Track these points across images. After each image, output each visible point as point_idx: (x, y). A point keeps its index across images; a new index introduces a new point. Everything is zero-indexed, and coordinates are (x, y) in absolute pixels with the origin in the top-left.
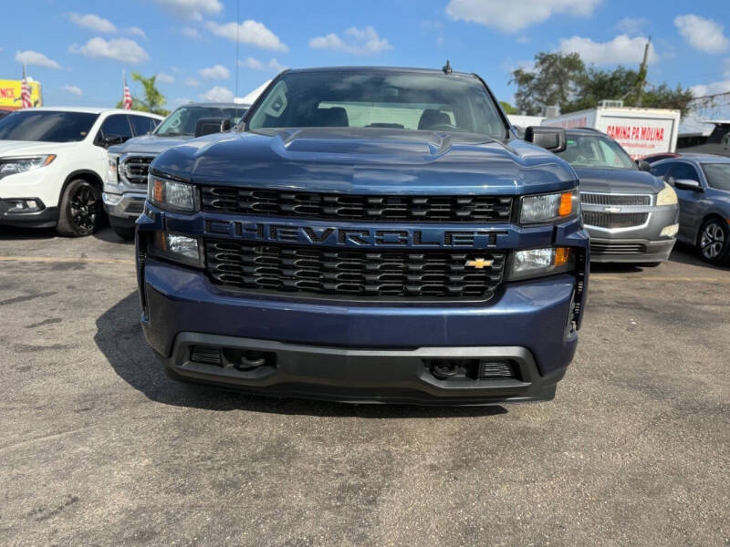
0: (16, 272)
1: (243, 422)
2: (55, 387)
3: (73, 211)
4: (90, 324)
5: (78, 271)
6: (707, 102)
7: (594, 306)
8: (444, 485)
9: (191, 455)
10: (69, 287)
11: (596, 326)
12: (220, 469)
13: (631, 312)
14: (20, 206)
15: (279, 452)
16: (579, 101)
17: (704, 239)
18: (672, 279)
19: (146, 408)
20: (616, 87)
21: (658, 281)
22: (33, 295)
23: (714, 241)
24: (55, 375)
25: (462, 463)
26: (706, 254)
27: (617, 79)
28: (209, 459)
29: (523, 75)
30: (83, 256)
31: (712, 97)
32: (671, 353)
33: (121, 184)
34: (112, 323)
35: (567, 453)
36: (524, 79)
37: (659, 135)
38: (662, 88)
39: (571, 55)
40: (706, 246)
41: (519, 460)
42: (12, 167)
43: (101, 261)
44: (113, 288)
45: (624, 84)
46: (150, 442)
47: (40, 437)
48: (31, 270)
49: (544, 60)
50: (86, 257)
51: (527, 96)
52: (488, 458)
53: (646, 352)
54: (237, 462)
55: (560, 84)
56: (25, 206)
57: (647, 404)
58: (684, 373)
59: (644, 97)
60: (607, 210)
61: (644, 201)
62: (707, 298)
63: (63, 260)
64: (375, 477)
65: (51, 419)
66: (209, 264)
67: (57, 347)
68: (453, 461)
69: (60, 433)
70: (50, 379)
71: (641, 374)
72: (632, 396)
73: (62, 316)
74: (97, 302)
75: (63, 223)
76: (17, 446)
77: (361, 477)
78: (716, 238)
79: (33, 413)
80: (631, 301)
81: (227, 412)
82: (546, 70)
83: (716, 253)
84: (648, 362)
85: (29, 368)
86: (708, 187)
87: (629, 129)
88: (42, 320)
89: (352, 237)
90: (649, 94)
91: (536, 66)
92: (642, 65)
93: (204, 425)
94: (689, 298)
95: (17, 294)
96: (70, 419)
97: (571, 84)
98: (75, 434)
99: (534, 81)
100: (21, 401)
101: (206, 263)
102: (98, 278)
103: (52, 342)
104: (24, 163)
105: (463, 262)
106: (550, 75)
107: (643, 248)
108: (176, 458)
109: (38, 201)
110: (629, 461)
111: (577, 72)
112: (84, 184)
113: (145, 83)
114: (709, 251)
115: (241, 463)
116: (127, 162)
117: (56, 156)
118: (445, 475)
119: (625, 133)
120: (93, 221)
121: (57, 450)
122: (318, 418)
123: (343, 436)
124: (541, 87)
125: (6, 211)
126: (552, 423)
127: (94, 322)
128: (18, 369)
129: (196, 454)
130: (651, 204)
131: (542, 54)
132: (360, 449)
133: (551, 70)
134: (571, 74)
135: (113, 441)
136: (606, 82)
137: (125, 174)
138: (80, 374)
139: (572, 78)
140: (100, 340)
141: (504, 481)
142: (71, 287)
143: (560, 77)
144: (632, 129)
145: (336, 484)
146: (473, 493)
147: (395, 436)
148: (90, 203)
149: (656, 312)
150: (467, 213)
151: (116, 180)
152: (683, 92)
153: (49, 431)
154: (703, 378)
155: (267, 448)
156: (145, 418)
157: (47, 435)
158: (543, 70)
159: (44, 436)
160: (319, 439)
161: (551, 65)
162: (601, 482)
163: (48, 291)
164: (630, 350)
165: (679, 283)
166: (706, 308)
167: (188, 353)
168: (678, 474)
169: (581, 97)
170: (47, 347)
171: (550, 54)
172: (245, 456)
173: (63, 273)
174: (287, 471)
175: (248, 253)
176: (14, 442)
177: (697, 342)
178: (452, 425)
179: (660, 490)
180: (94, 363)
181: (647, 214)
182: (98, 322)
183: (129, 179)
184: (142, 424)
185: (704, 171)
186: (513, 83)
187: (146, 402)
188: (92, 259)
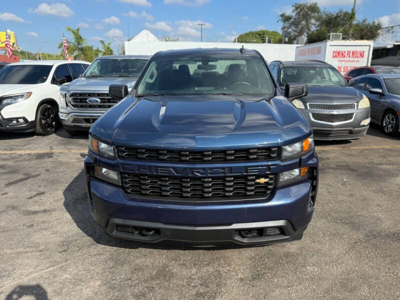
0: (17, 161)
1: (145, 256)
2: (47, 237)
3: (43, 122)
4: (60, 195)
5: (50, 159)
6: (389, 30)
7: (324, 169)
8: (247, 290)
9: (121, 278)
10: (46, 171)
11: (325, 183)
12: (135, 285)
13: (344, 172)
14: (15, 122)
15: (163, 274)
16: (318, 30)
17: (385, 122)
18: (367, 148)
19: (95, 248)
20: (338, 22)
21: (359, 149)
22: (28, 177)
23: (390, 123)
24: (46, 229)
25: (256, 277)
26: (386, 130)
27: (339, 17)
28: (130, 280)
29: (286, 17)
30: (51, 148)
31: (392, 27)
32: (364, 199)
33: (68, 108)
34: (72, 193)
35: (308, 268)
36: (286, 19)
37: (362, 55)
38: (364, 21)
39: (313, 4)
40: (386, 126)
41: (285, 273)
42: (9, 101)
43: (61, 151)
44: (70, 170)
45: (343, 19)
46: (99, 270)
47: (44, 269)
48: (25, 160)
49: (298, 7)
50: (53, 149)
51: (288, 29)
52: (269, 273)
53: (351, 199)
54: (144, 281)
55: (307, 21)
56: (18, 122)
57: (351, 234)
58: (370, 213)
59: (354, 28)
60: (331, 113)
61: (352, 107)
62: (385, 160)
63: (41, 152)
64: (213, 287)
65: (48, 258)
66: (124, 184)
67: (45, 211)
68: (252, 275)
69: (54, 266)
70: (44, 232)
71: (348, 214)
72: (343, 229)
73: (45, 190)
74: (62, 180)
75: (38, 129)
76: (33, 275)
77: (206, 287)
78: (391, 122)
79: (38, 254)
80: (344, 164)
81: (137, 250)
82: (298, 14)
83: (391, 130)
84: (352, 206)
85: (32, 225)
86: (388, 93)
87: (345, 52)
88: (35, 193)
89: (197, 172)
90: (357, 25)
91: (293, 11)
92: (353, 10)
93: (125, 259)
94: (375, 161)
95: (20, 177)
96: (57, 257)
97: (313, 21)
98: (61, 267)
99: (292, 20)
100: (31, 247)
101: (122, 183)
102: (61, 163)
103: (42, 208)
104: (15, 98)
105: (254, 180)
106: (301, 17)
107: (351, 132)
108: (113, 280)
109: (24, 118)
110: (340, 271)
111: (316, 14)
112: (48, 107)
113: (73, 32)
114: (387, 128)
115: (146, 281)
116: (71, 96)
117: (31, 93)
118: (248, 284)
119: (342, 54)
120: (54, 126)
121: (53, 277)
122: (182, 252)
123: (196, 262)
124: (296, 23)
125: (8, 125)
126: (301, 248)
127: (62, 193)
128: (26, 226)
129: (123, 277)
130: (356, 108)
131: (296, 4)
132: (205, 270)
133: (302, 13)
134: (313, 15)
135: (81, 271)
136: (333, 19)
137: (70, 103)
138: (59, 228)
139: (313, 17)
140: (66, 205)
141: (277, 286)
142: (47, 170)
143: (306, 17)
144: (346, 52)
145: (194, 292)
146: (261, 294)
147: (222, 261)
148: (52, 116)
149: (357, 171)
150: (255, 156)
151: (65, 105)
152: (376, 24)
153: (48, 266)
154: (380, 215)
155: (158, 272)
156: (95, 255)
157: (48, 268)
158: (297, 13)
159: (46, 269)
160: (184, 265)
161: (301, 10)
162: (326, 285)
163: (36, 174)
164: (343, 199)
165: (370, 150)
166: (384, 167)
167: (116, 227)
168: (364, 278)
169: (318, 28)
170: (40, 212)
171: (301, 3)
172: (147, 277)
173: (42, 161)
174: (168, 285)
175: (143, 179)
176: (31, 273)
177: (379, 192)
178: (251, 252)
179: (355, 288)
180: (65, 221)
181: (353, 114)
182: (65, 193)
183: (73, 105)
184: (94, 259)
185: (385, 82)
186: (280, 21)
187: (95, 244)
188: (56, 150)
